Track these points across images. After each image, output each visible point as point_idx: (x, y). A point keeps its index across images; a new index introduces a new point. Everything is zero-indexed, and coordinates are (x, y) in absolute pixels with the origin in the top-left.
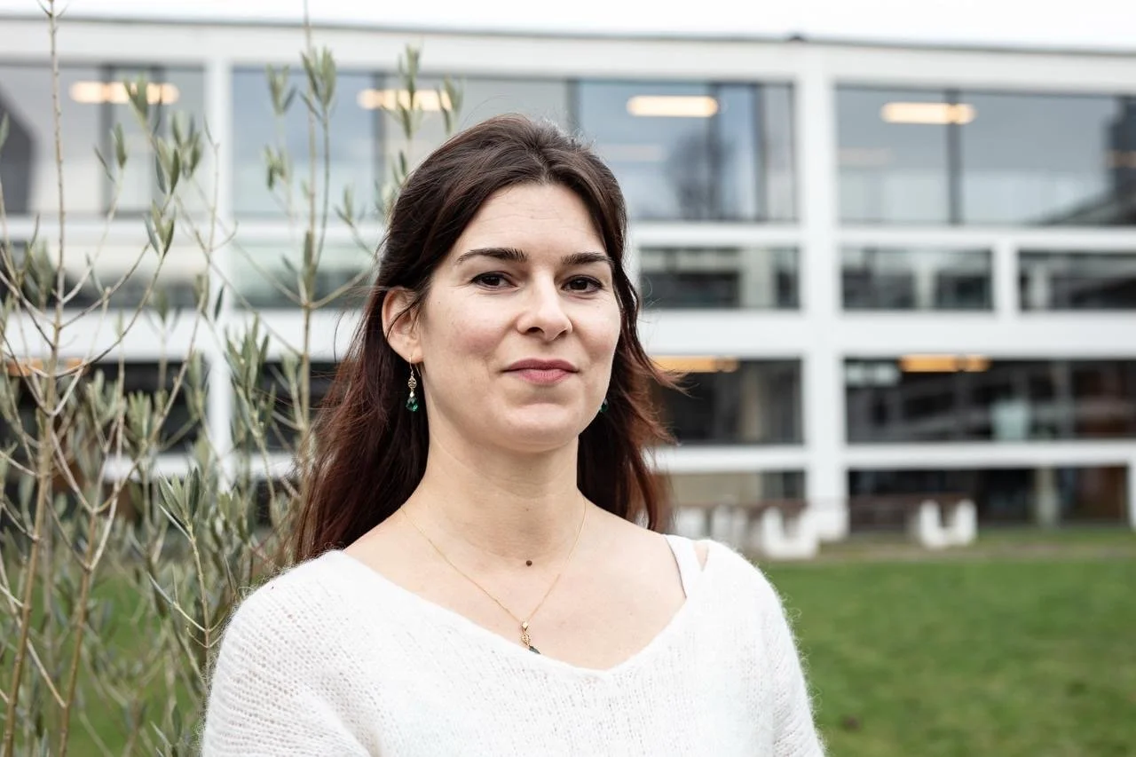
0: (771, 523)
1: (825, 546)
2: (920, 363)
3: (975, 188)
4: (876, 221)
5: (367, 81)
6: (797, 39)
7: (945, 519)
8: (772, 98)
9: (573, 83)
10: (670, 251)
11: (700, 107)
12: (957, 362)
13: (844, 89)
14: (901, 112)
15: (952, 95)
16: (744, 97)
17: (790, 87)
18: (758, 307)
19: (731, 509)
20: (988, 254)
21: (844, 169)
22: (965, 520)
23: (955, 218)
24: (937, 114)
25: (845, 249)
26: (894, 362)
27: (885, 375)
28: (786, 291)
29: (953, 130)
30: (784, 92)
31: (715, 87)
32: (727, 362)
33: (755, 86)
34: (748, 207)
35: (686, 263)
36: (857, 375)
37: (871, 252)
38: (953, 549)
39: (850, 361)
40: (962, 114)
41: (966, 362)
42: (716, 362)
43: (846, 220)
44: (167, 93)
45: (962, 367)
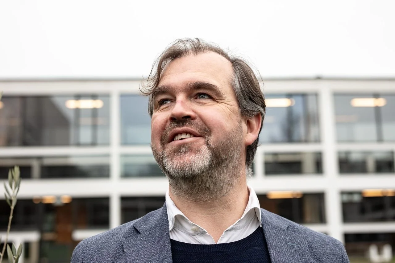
2: (370, 193)
3: (387, 129)
4: (351, 141)
6: (319, 78)
7: (380, 251)
8: (311, 100)
10: (275, 154)
11: (284, 103)
12: (382, 193)
13: (337, 95)
14: (358, 102)
16: (300, 99)
17: (316, 95)
18: (309, 173)
20: (393, 153)
21: (338, 124)
22: (387, 252)
23: (380, 140)
24: (371, 103)
25: (339, 153)
26: (360, 193)
27: (356, 198)
28: (319, 168)
29: (377, 109)
30: (314, 97)
31: (289, 95)
32: (297, 194)
33: (304, 95)
35: (282, 158)
36: (346, 198)
37: (348, 153)
39: (343, 193)
40: (381, 102)
41: (387, 193)
42: (292, 195)
43: (339, 141)
44: (98, 104)
45: (385, 195)
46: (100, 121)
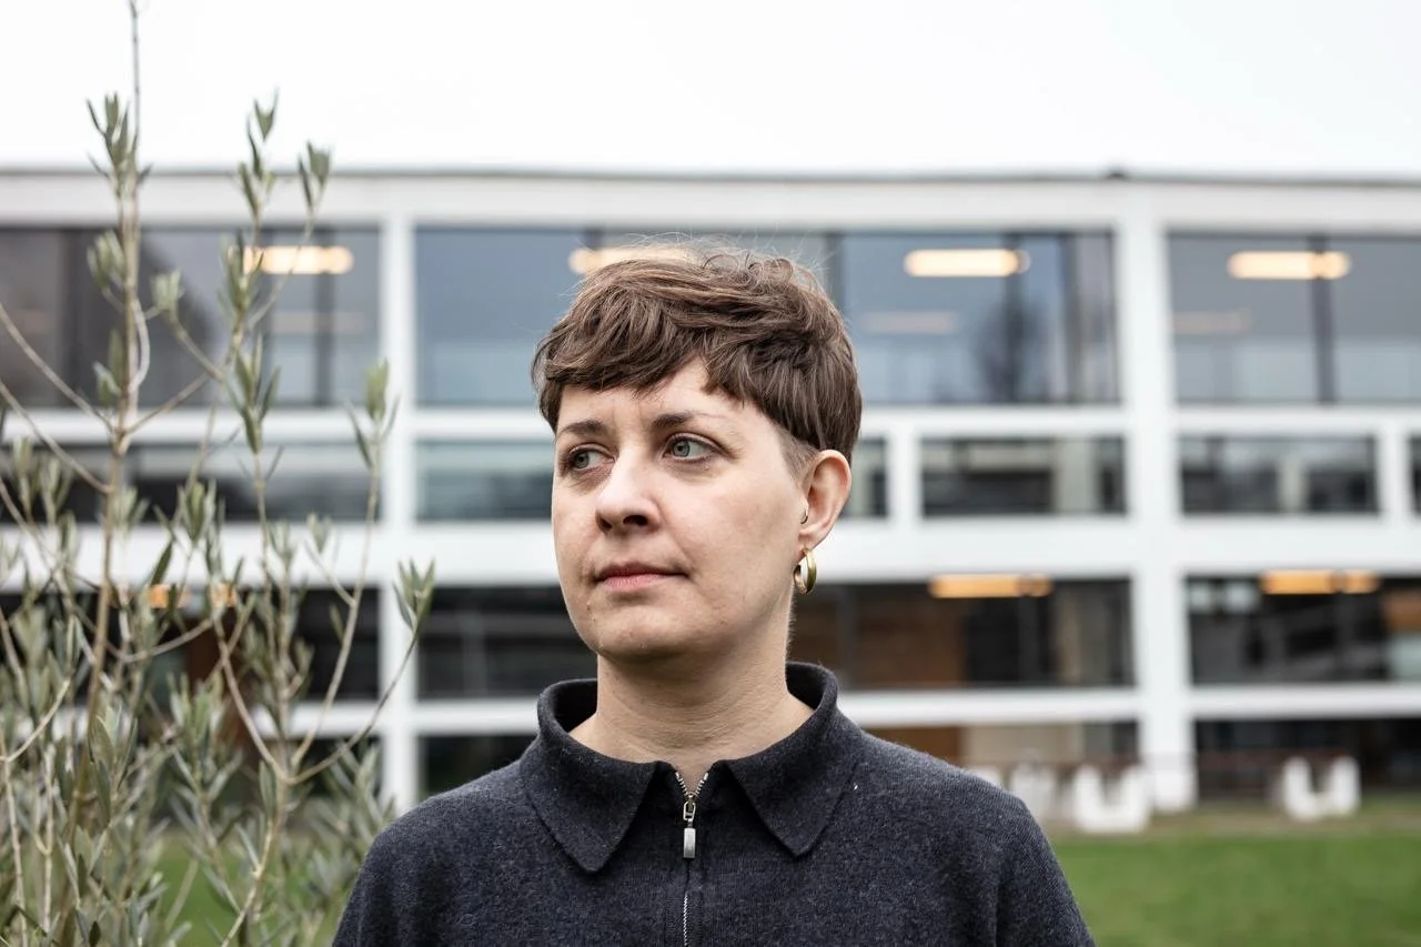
0: (1087, 786)
1: (1158, 818)
2: (1287, 582)
3: (1351, 360)
4: (1223, 401)
5: (577, 239)
6: (1117, 176)
7: (1317, 783)
8: (1086, 252)
9: (833, 237)
10: (961, 443)
11: (995, 263)
12: (1333, 580)
13: (1179, 238)
14: (1254, 265)
15: (1317, 242)
16: (1051, 250)
17: (1107, 236)
18: (1075, 512)
19: (1036, 767)
20: (1370, 443)
21: (1182, 341)
22: (1343, 784)
23: (1327, 395)
24: (1298, 266)
25: (1185, 439)
26: (1253, 581)
27: (1239, 598)
28: (1111, 493)
29: (1320, 286)
30: (1102, 242)
31: (1012, 238)
32: (1036, 583)
33: (1064, 237)
34: (1059, 386)
35: (982, 459)
36: (1203, 598)
37: (1216, 441)
38: (1330, 821)
39: (1192, 581)
40: (1333, 265)
41: (1346, 579)
42: (1021, 583)
43: (1185, 398)
44: (336, 260)
45: (1340, 587)
46: (343, 322)
